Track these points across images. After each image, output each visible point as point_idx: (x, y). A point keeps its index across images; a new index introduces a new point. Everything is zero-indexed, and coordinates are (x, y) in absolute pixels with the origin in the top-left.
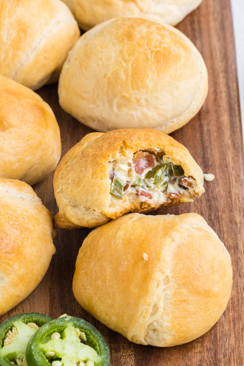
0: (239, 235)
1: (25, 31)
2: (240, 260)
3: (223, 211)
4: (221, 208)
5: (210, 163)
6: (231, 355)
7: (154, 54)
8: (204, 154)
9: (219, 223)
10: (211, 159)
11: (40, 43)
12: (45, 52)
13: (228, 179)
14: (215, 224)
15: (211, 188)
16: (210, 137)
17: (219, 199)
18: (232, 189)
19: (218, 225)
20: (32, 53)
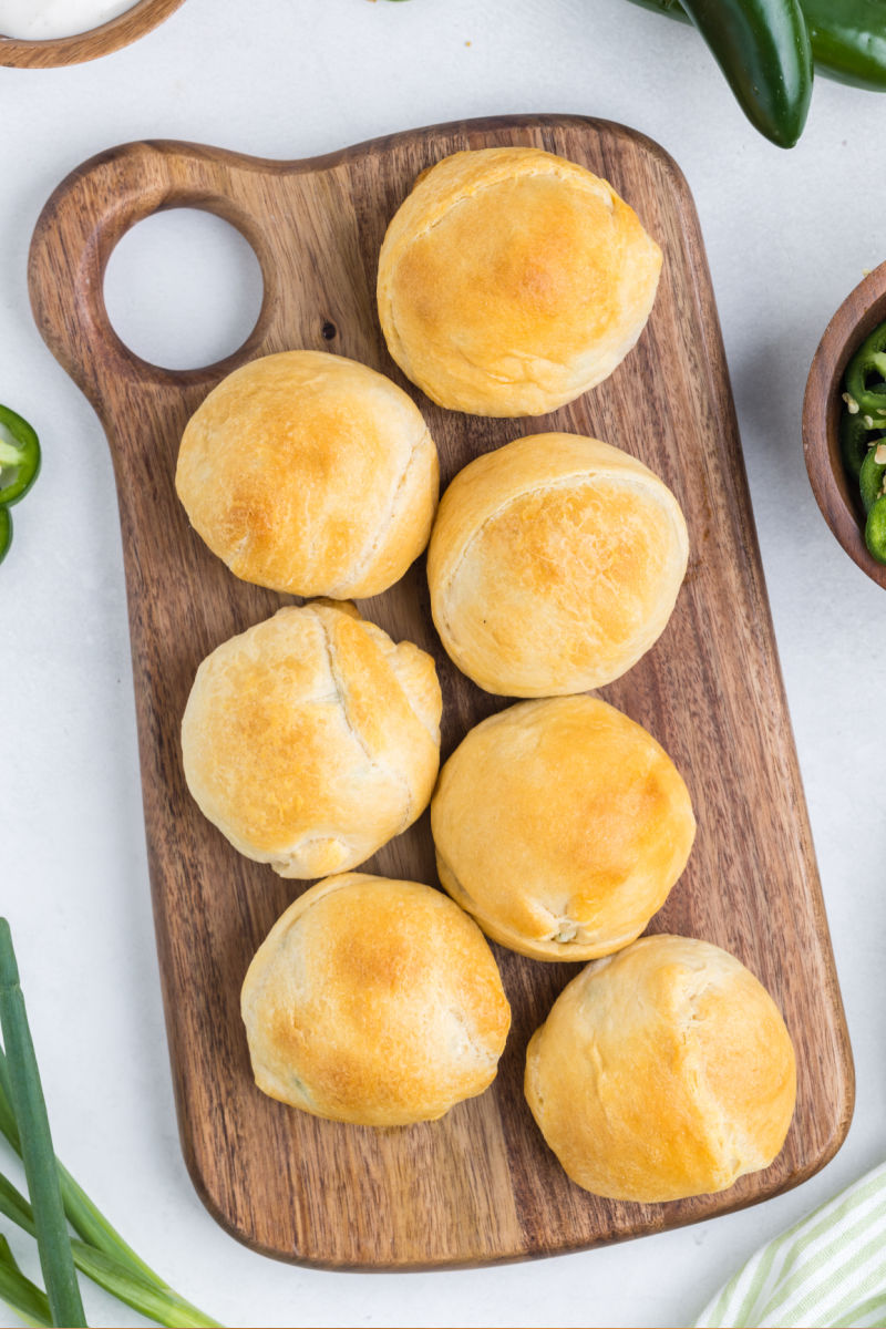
0: (791, 855)
1: (344, 535)
2: (800, 909)
3: (757, 803)
4: (750, 797)
5: (719, 693)
6: (809, 1117)
7: (610, 575)
8: (705, 672)
9: (753, 830)
10: (719, 682)
11: (375, 546)
12: (388, 559)
13: (755, 725)
14: (747, 834)
15: (728, 750)
16: (709, 626)
17: (745, 774)
18: (765, 750)
19: (752, 838)
20: (362, 566)
